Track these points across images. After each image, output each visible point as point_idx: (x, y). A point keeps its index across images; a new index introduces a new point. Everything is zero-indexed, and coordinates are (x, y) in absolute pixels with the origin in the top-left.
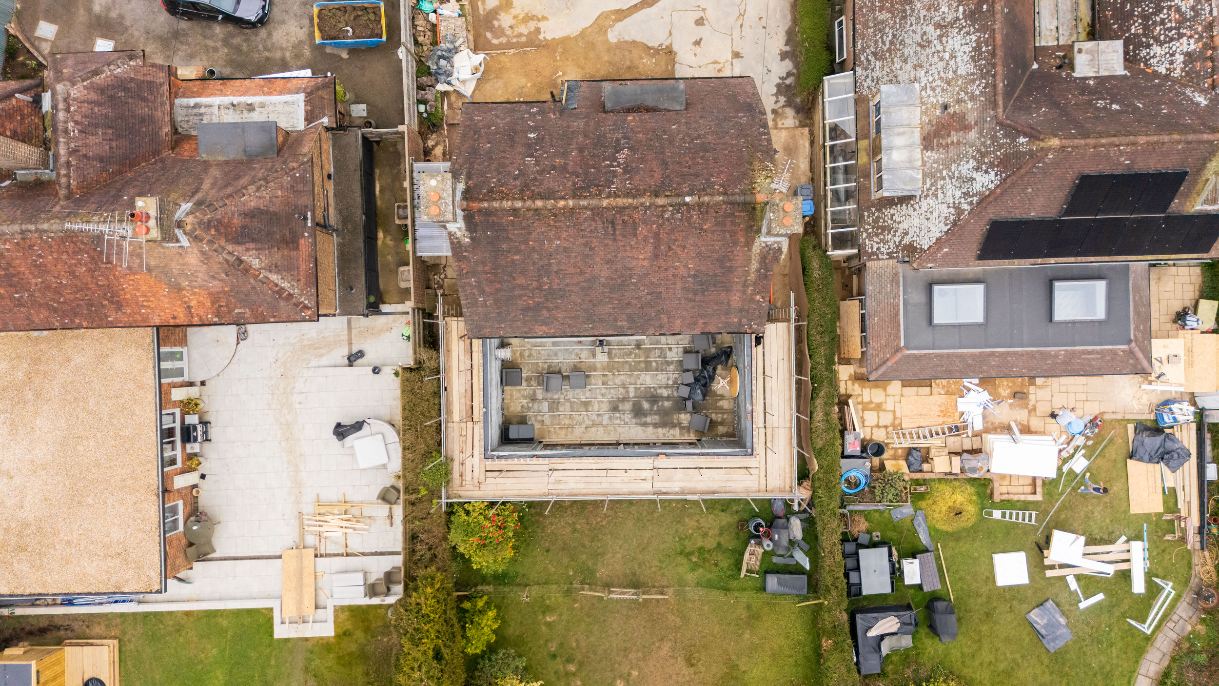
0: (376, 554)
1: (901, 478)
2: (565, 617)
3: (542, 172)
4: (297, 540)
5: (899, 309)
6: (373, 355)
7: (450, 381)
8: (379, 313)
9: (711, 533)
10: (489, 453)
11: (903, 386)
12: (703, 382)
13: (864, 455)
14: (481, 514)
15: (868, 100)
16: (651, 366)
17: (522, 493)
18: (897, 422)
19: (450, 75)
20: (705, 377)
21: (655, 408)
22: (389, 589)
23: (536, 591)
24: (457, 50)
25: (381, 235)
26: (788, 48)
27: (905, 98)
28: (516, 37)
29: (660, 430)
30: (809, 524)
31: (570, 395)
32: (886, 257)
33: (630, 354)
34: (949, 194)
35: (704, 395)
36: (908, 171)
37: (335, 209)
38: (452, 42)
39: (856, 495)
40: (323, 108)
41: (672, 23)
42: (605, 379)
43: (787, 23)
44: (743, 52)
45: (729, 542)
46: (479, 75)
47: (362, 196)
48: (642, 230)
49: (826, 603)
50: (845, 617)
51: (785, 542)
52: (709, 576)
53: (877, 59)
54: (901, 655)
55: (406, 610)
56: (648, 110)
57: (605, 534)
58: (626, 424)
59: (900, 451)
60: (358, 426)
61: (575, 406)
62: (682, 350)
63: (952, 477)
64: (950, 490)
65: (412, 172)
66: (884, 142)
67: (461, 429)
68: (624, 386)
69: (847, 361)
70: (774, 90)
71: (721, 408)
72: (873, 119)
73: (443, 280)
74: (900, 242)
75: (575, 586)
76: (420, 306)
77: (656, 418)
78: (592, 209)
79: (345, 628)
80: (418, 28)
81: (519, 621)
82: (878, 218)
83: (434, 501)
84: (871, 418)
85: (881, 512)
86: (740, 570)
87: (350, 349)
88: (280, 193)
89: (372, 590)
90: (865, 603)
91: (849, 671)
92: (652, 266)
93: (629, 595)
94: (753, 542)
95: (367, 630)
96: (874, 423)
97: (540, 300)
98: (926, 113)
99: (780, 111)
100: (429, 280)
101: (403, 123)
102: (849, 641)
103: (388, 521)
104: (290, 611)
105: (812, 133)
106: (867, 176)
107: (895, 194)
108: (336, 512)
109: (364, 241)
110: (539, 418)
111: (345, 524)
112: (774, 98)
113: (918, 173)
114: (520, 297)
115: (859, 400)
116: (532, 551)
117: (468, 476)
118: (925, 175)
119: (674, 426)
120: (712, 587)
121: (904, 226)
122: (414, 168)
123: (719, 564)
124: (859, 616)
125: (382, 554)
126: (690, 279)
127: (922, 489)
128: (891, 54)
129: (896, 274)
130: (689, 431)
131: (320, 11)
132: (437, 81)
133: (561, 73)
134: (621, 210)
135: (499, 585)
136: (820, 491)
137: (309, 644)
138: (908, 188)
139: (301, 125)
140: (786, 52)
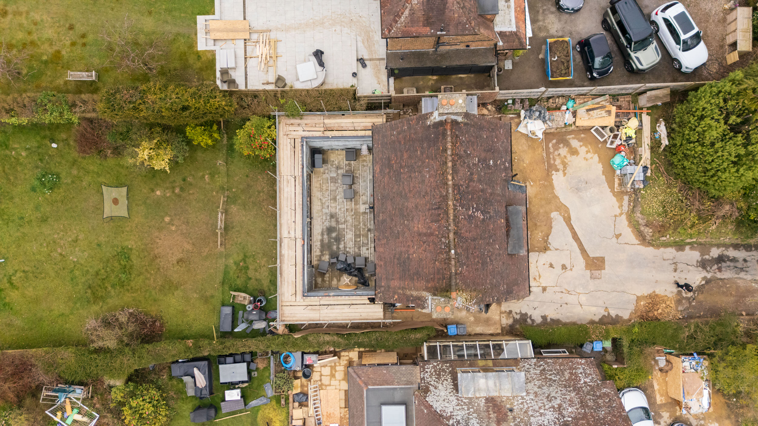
0: (246, 75)
1: (290, 389)
2: (207, 186)
3: (469, 166)
4: (255, 29)
5: (391, 385)
6: (363, 73)
7: (348, 118)
8: (389, 77)
9: (257, 274)
10: (305, 140)
11: (345, 391)
12: (348, 268)
13: (304, 367)
14: (269, 135)
15: (516, 366)
16: (358, 238)
17: (281, 160)
18: (324, 387)
19: (530, 118)
20: (351, 269)
21: (332, 240)
22: (225, 82)
23: (223, 169)
24: (544, 122)
25: (435, 78)
26: (549, 320)
27: (517, 387)
28: (554, 157)
29: (319, 243)
30: (262, 333)
31: (340, 189)
32: (422, 376)
33: (365, 225)
34: (459, 413)
35: (340, 270)
36: (473, 388)
37: (449, 50)
38: (549, 119)
39: (280, 361)
40: (508, 42)
41: (563, 250)
42: (350, 211)
43: (564, 320)
44: (546, 293)
45: (252, 284)
46: (530, 135)
47: (457, 65)
48: (435, 225)
49: (214, 342)
50: (206, 354)
51: (251, 317)
52: (231, 273)
53: (541, 371)
54: (182, 389)
55: (212, 90)
56: (508, 232)
57: (257, 211)
58: (323, 223)
59: (306, 389)
60: (321, 64)
61: (334, 193)
62: (367, 256)
63: (290, 421)
64: (282, 419)
65: (472, 95)
66: (490, 374)
67: (320, 124)
68: (346, 221)
69: (360, 356)
70: (523, 312)
71: (332, 280)
72: (505, 369)
73: (409, 114)
74: (431, 385)
75: (226, 192)
76: (393, 100)
77: (326, 240)
78: (446, 195)
79: (202, 56)
80: (557, 99)
81: (205, 159)
82: (446, 372)
83: (276, 108)
84: (326, 371)
85: (269, 377)
86: (235, 291)
87: (367, 60)
88: (456, 15)
89: (225, 72)
90: (214, 367)
91: (173, 356)
92: (414, 232)
93: (220, 224)
94: (252, 298)
95: (201, 69)
96: (323, 373)
97: (394, 168)
98: (508, 399)
99: (511, 315)
100: (408, 106)
101: (500, 89)
102: (191, 356)
103: (265, 82)
104: (213, 25)
105: (498, 334)
106: (471, 366)
107: (459, 381)
108: (271, 51)
109: (430, 67)
110: (327, 171)
111: (264, 56)
112: (518, 312)
113: (472, 395)
114: (396, 156)
115: (337, 364)
116: (247, 167)
117: (292, 128)
118: (470, 399)
119: (321, 251)
120: (225, 274)
121: (440, 386)
122: (474, 96)
123: (239, 279)
124: (206, 363)
125: (246, 78)
126: (407, 255)
127: (283, 402)
128: (544, 379)
129: (412, 384)
130: (318, 260)
131: (566, 42)
132: (526, 111)
133: (532, 184)
134: (447, 213)
135: (227, 148)
136: (282, 339)
137: (193, 36)
138: (463, 389)
139: (497, 29)
140: (546, 319)
